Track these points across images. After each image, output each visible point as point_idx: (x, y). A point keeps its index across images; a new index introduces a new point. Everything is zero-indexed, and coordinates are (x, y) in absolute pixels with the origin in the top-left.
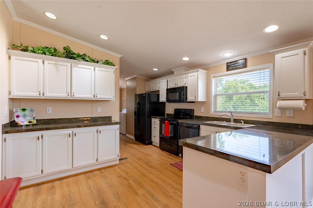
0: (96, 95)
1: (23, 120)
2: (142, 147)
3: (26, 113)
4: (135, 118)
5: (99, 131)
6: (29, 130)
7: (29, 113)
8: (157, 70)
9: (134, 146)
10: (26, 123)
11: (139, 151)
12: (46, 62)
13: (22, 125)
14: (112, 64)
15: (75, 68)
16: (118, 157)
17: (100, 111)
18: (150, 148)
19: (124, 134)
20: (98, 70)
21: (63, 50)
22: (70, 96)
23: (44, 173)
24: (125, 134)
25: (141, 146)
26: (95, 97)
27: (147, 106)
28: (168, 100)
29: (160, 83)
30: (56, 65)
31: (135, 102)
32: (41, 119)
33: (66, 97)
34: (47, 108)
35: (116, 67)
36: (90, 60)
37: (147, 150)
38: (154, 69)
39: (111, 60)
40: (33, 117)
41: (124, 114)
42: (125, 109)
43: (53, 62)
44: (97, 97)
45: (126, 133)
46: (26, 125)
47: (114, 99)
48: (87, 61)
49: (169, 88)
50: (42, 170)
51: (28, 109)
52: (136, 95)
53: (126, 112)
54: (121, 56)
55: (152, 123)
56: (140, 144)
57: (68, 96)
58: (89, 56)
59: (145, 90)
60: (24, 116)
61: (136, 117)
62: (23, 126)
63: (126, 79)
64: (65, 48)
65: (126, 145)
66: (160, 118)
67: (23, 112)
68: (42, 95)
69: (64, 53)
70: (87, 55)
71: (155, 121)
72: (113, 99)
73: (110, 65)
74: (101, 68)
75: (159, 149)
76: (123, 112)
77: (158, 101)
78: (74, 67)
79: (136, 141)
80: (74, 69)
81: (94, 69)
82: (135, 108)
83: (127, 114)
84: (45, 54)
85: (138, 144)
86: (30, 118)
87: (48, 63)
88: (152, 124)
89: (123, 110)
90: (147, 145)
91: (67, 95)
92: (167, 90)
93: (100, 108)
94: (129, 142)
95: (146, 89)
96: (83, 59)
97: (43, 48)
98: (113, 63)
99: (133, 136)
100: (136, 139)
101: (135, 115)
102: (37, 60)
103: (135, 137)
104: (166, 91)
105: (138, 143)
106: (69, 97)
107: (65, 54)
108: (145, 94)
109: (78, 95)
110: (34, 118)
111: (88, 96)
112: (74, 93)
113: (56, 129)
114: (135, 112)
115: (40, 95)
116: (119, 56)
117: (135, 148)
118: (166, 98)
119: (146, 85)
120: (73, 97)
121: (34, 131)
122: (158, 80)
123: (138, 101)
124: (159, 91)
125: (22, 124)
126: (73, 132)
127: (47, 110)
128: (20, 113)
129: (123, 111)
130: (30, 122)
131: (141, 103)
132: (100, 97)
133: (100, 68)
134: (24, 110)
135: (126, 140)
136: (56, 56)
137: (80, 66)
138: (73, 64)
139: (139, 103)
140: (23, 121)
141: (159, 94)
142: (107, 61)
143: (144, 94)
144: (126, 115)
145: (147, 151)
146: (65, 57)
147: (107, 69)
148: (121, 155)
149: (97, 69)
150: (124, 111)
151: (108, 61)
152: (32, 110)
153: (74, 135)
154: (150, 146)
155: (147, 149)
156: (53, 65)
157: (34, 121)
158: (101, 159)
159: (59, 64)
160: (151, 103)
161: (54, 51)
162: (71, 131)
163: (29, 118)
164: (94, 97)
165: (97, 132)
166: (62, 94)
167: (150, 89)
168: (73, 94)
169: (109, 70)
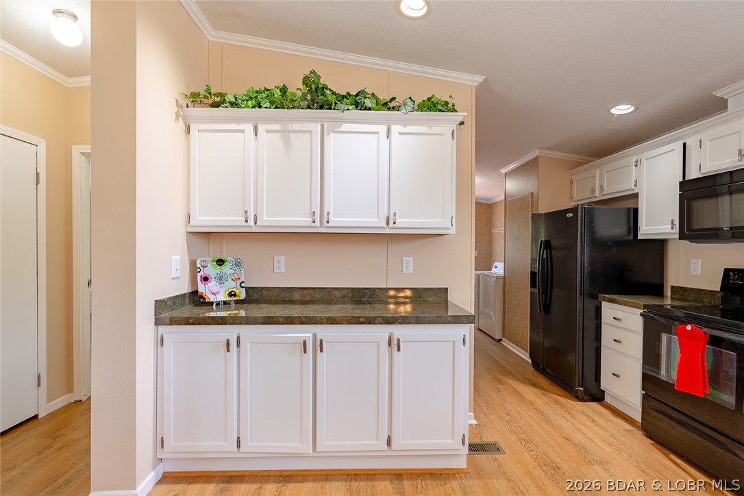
0: (392, 217)
1: (215, 288)
2: (562, 406)
3: (226, 269)
4: (531, 293)
5: (395, 342)
6: (208, 320)
7: (232, 271)
8: (633, 109)
9: (529, 393)
10: (222, 297)
11: (548, 421)
12: (261, 128)
13: (212, 303)
14: (447, 107)
15: (332, 134)
16: (463, 444)
17: (411, 270)
18: (597, 418)
19: (495, 339)
20: (400, 134)
21: (301, 87)
22: (318, 224)
23: (242, 449)
24: (501, 340)
25: (557, 402)
26: (391, 224)
27: (582, 256)
28: (691, 230)
29: (645, 162)
30: (285, 132)
31: (534, 239)
32: (262, 288)
33: (309, 225)
34: (276, 258)
35: (459, 116)
36: (377, 104)
37: (586, 426)
38: (613, 111)
39: (441, 96)
40: (239, 282)
41: (498, 278)
42: (502, 262)
43: (277, 127)
44: (395, 223)
45: (504, 336)
46: (224, 301)
47: (453, 231)
48: (370, 109)
49: (693, 174)
50: (239, 438)
51: (229, 259)
52: (535, 217)
53: (503, 271)
54: (480, 79)
55: (602, 320)
56: (554, 388)
57: (314, 222)
58: (373, 94)
59: (571, 198)
60: (221, 279)
61: (536, 290)
62: (215, 304)
63: (504, 171)
64: (306, 81)
65: (501, 382)
66: (645, 307)
67: (219, 267)
68: (251, 222)
69: (304, 97)
70: (370, 91)
71: (619, 315)
72: (449, 229)
73: (440, 111)
74: (408, 127)
75: (639, 434)
76: (494, 270)
77: (631, 237)
78: (329, 134)
79: (537, 374)
80: (331, 139)
81: (389, 130)
82: (533, 260)
83: (504, 278)
84: (260, 107)
85: (543, 389)
86: (233, 284)
87: (267, 131)
88: (603, 326)
89: (496, 264)
90: (579, 399)
91: (311, 220)
92: (684, 185)
93: (411, 259)
94: (511, 373)
95: (575, 195)
96: (357, 105)
97: (257, 92)
98: (450, 105)
99: (526, 351)
100: (535, 364)
101: (533, 285)
102: (241, 127)
103: (531, 356)
104: (677, 192)
105: (543, 381)
106: (317, 227)
107: (309, 97)
108: (574, 210)
109: (341, 220)
110: (243, 285)
111: (372, 221)
112: (328, 213)
113: (270, 324)
114: (533, 275)
115: (246, 221)
116: (472, 81)
117: (531, 403)
118: (677, 222)
119: (575, 183)
120: (328, 225)
121: (219, 324)
122: (628, 157)
123: (543, 237)
124: (636, 196)
125: (212, 298)
126: (315, 336)
127: (276, 264)
128: (212, 270)
129: (496, 267)
130: (230, 295)
131: (554, 243)
132: (407, 222)
133: (405, 126)
134: (220, 262)
135: (501, 361)
136: (283, 108)
137: (346, 127)
138: (326, 125)
139: (547, 245)
140: (215, 292)
141: (636, 210)
142: (429, 99)
143: (568, 211)
144: (502, 280)
145: (585, 430)
146: (309, 107)
147: (430, 127)
148: (478, 426)
149: (396, 129)
150: (498, 269)
151: (433, 100)
152: (238, 264)
153: (318, 348)
154: (595, 405)
155: (583, 419)
156: (278, 135)
157: (240, 292)
158: (402, 442)
159: (290, 129)
160: (599, 245)
161: (279, 93)
162: (310, 335)
163: (231, 285)
164: (388, 223)
165: (390, 344)
166: (298, 220)
167: (593, 191)
168: (325, 216)
169: (435, 129)
